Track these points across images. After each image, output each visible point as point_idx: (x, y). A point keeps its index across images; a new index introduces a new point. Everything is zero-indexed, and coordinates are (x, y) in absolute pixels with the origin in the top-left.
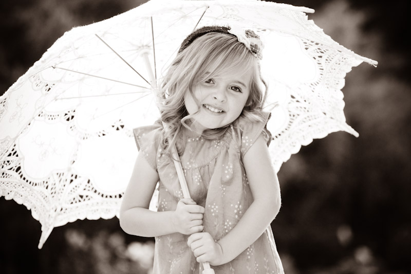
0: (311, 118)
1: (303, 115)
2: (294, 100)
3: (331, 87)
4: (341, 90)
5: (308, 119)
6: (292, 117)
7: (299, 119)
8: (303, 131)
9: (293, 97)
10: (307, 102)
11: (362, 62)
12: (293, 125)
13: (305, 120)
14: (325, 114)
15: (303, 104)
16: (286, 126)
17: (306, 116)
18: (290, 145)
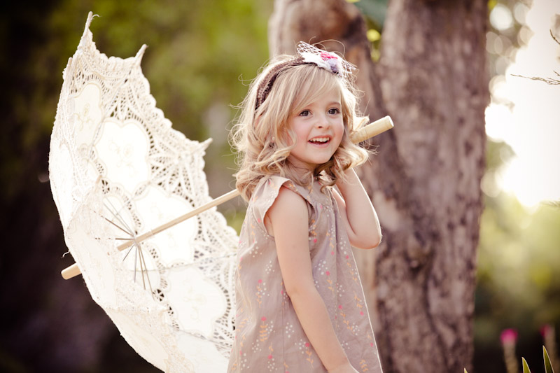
0: (131, 96)
1: (128, 104)
2: (115, 113)
3: (106, 69)
4: (109, 58)
5: (131, 99)
6: (131, 116)
7: (132, 108)
8: (143, 105)
9: (112, 115)
10: (117, 99)
11: (89, 31)
12: (138, 115)
13: (133, 102)
14: (126, 81)
15: (118, 104)
16: (139, 123)
17: (129, 101)
18: (156, 119)
